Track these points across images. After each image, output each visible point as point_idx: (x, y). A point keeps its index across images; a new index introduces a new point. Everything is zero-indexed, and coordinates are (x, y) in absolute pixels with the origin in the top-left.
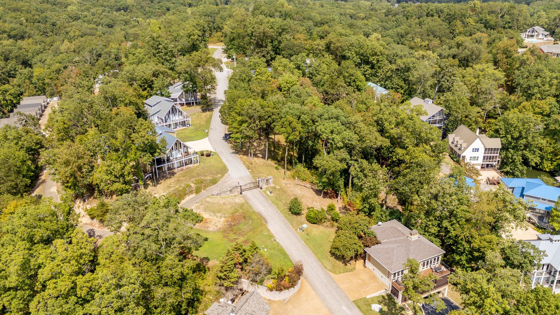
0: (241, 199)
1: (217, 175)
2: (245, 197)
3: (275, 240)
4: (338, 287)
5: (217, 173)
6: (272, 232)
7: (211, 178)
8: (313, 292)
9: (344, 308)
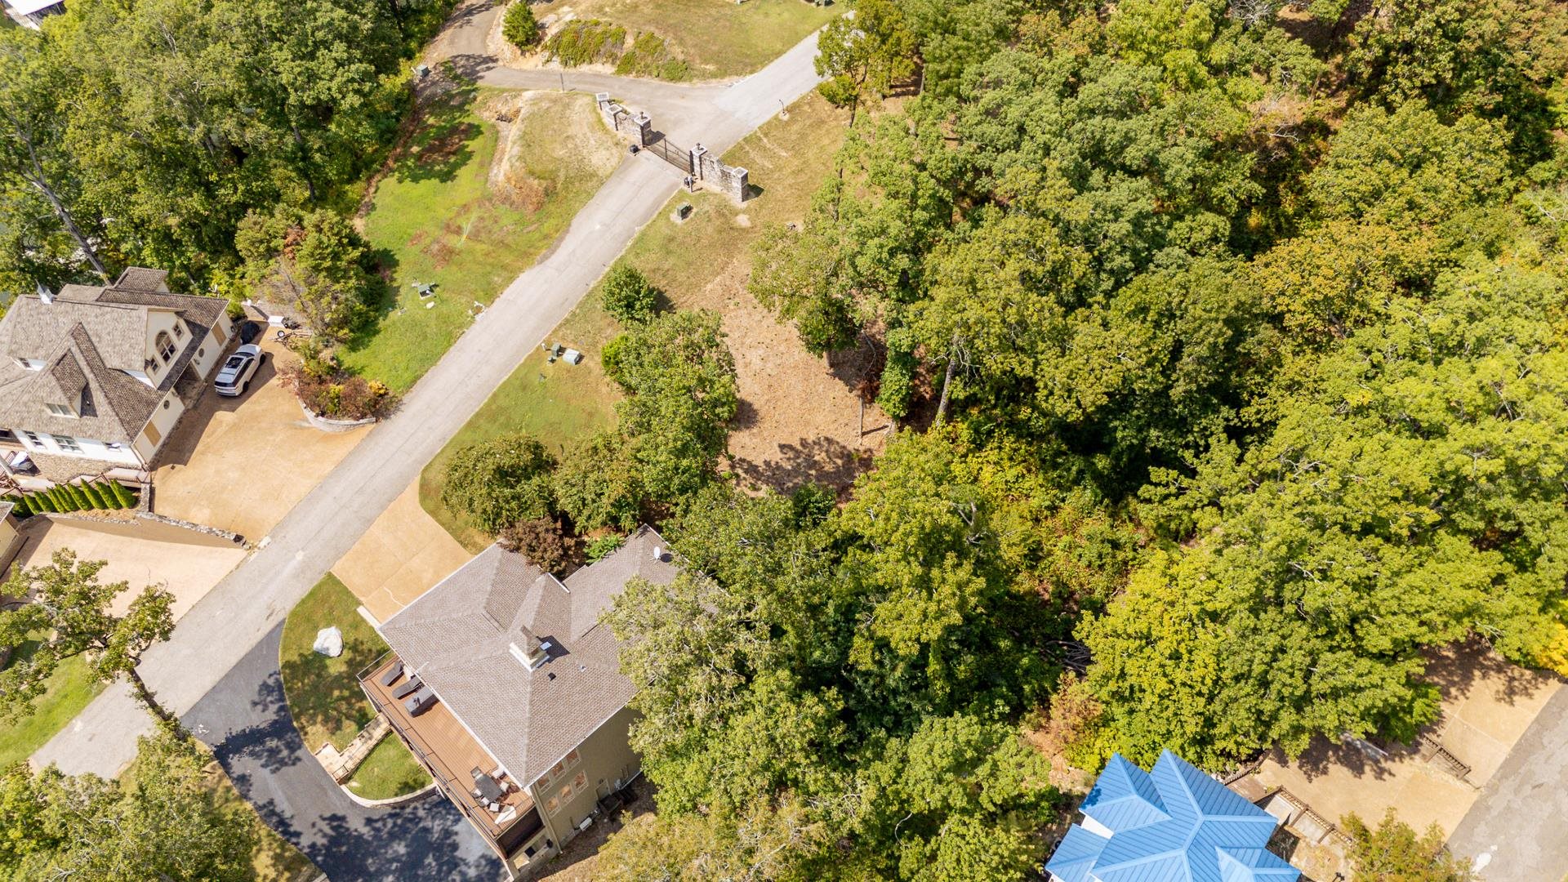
0: (614, 161)
1: (706, 62)
2: (623, 167)
3: (478, 310)
4: (369, 522)
5: (715, 58)
6: (507, 292)
7: (681, 57)
8: (329, 468)
9: (300, 556)
